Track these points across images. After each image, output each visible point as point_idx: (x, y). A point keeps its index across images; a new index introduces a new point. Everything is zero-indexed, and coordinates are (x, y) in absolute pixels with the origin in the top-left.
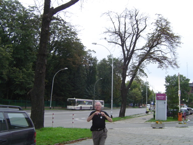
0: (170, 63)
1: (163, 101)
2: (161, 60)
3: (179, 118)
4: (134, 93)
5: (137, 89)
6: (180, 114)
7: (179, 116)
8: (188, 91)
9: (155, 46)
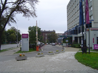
0: (31, 14)
1: (27, 39)
2: (25, 12)
3: (37, 49)
4: (12, 36)
5: (13, 34)
6: (37, 47)
7: (37, 48)
8: (40, 34)
9: (22, 3)
